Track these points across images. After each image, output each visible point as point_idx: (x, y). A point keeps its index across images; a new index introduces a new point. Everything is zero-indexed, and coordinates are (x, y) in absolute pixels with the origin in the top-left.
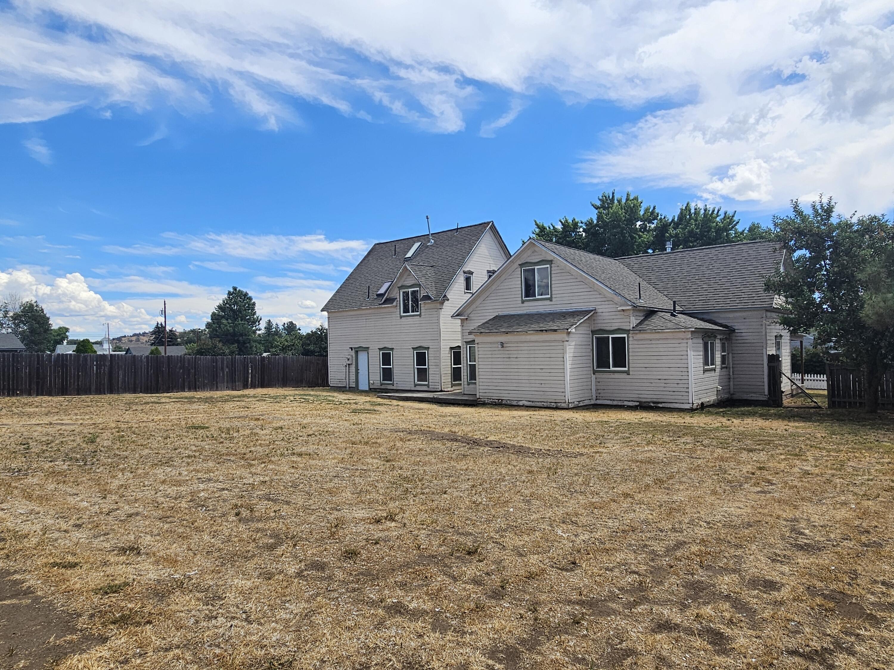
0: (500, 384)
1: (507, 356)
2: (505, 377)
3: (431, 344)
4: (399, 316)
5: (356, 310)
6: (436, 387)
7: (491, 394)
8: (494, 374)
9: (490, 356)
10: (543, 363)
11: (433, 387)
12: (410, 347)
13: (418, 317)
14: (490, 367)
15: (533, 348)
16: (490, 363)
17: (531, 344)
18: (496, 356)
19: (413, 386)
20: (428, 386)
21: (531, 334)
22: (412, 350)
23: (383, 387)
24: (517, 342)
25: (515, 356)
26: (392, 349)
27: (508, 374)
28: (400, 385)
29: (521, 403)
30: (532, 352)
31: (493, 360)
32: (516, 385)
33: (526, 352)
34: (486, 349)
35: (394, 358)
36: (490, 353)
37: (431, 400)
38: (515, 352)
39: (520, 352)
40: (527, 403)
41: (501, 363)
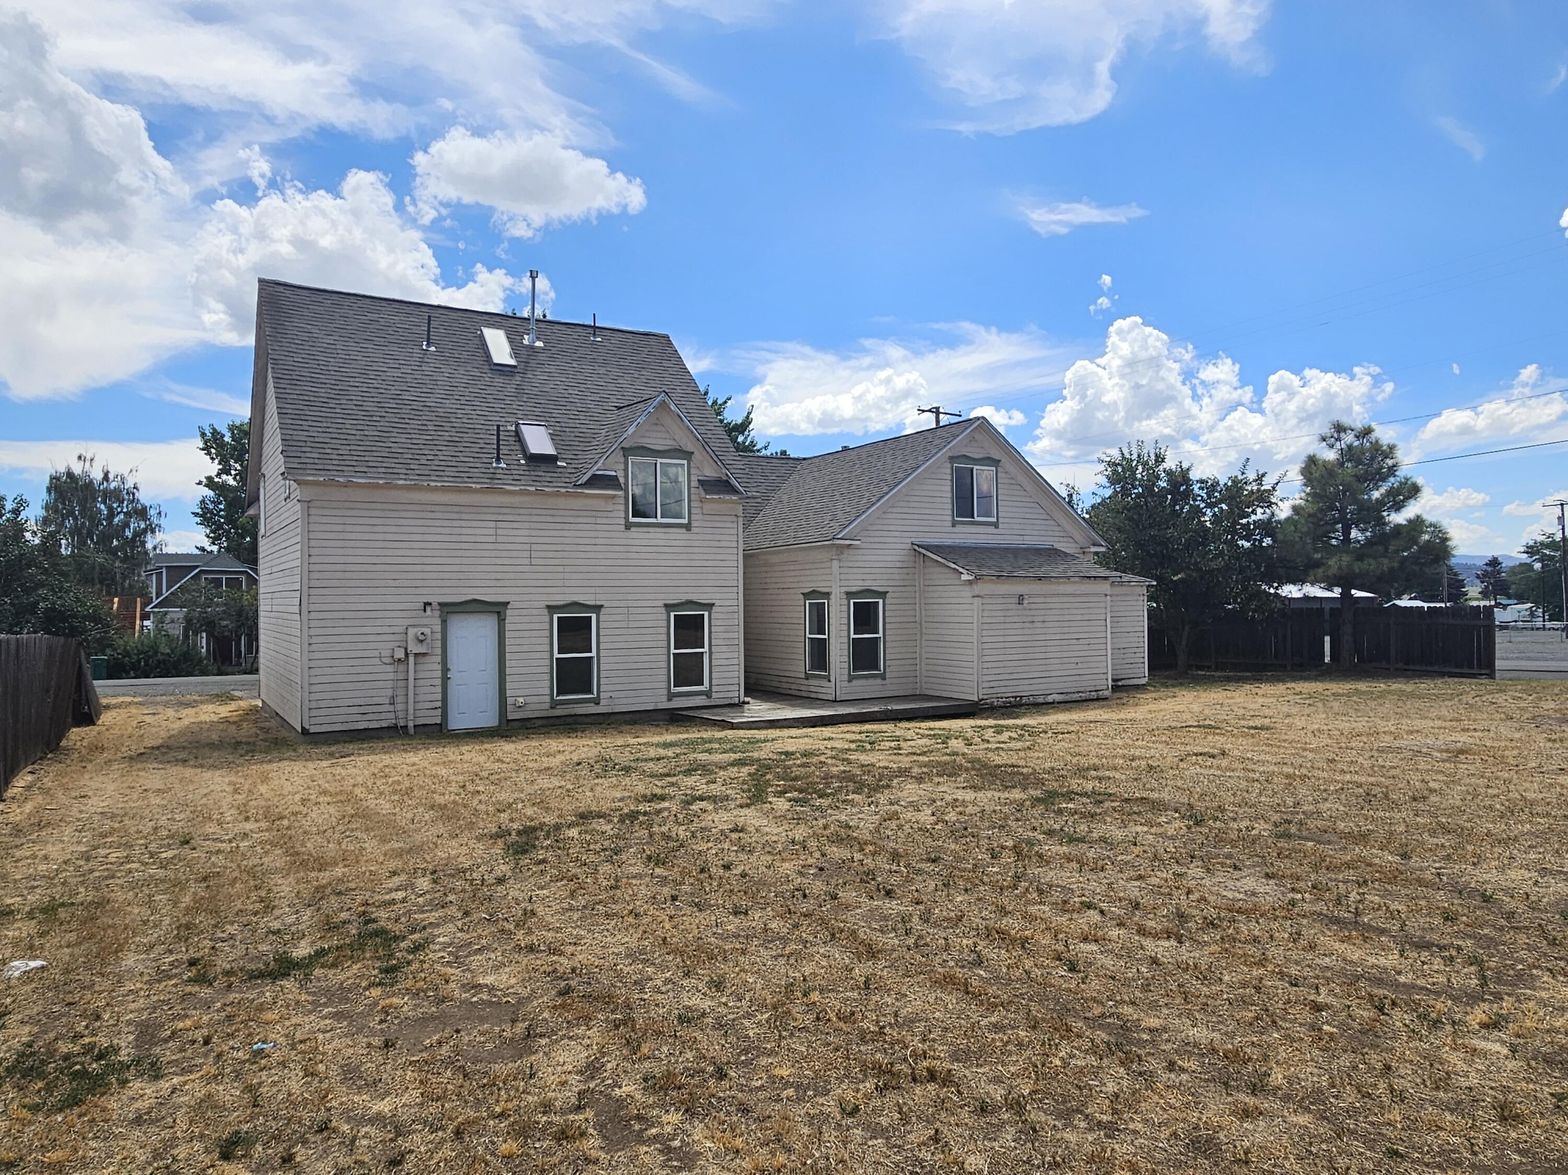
0: (1019, 670)
1: (1030, 619)
2: (1027, 657)
3: (718, 596)
4: (623, 521)
5: (476, 491)
6: (730, 694)
7: (1003, 690)
8: (1009, 651)
9: (1002, 619)
10: (1081, 629)
11: (719, 695)
12: (661, 603)
13: (684, 530)
14: (1001, 639)
15: (1066, 605)
16: (1001, 632)
17: (1066, 599)
18: (1011, 619)
19: (665, 698)
20: (708, 694)
21: (1075, 582)
22: (663, 610)
23: (559, 712)
24: (1045, 596)
25: (1041, 619)
26: (597, 608)
27: (1031, 650)
28: (617, 702)
29: (1050, 699)
30: (1066, 612)
31: (1007, 626)
32: (1040, 668)
33: (1057, 612)
34: (994, 607)
35: (602, 632)
36: (1001, 613)
37: (883, 717)
38: (1042, 612)
39: (1049, 612)
40: (1058, 698)
41: (1020, 632)
